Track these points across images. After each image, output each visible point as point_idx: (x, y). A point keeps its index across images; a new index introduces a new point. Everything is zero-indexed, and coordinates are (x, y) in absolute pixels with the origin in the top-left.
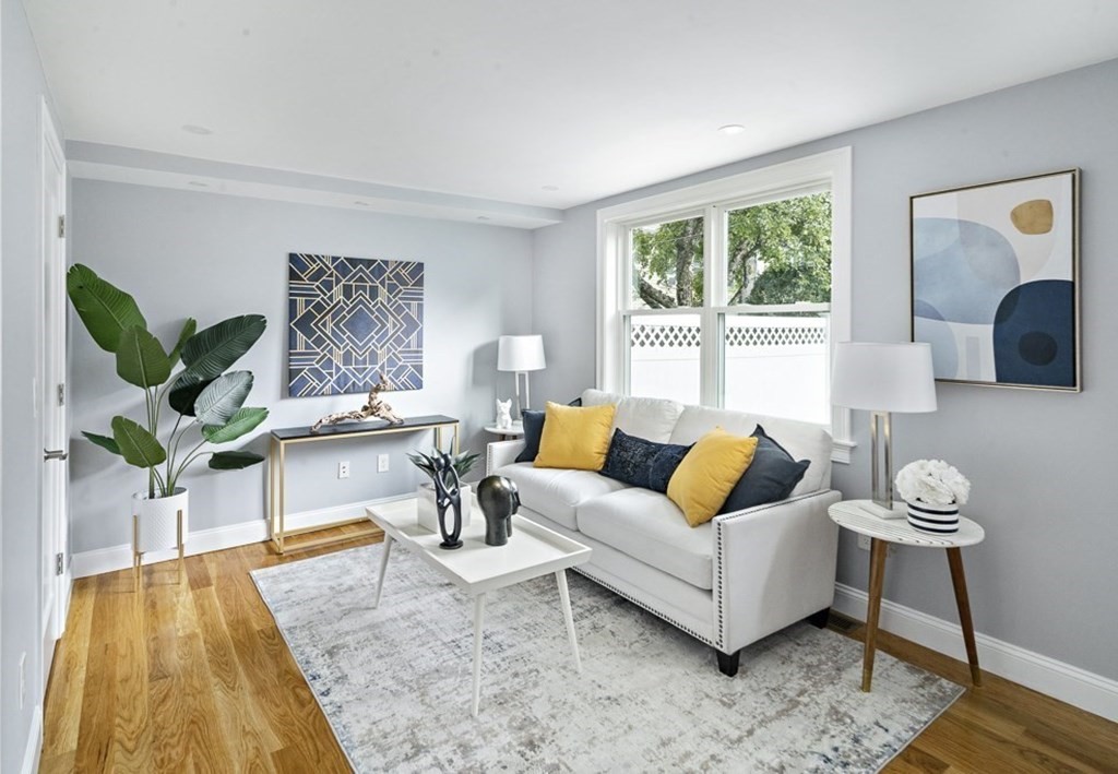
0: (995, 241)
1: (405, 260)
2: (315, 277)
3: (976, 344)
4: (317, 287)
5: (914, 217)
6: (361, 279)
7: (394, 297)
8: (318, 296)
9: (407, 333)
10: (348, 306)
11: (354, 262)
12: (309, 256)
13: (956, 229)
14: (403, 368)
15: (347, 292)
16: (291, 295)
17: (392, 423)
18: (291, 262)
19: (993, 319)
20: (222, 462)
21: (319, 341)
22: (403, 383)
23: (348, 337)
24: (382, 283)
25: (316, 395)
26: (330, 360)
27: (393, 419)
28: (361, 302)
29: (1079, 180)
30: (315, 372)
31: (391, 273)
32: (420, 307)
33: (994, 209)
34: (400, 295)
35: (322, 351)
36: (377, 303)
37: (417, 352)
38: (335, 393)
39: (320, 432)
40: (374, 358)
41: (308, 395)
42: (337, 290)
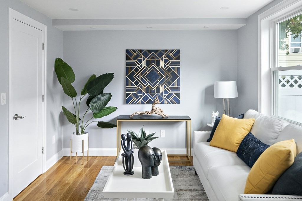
1: (172, 49)
2: (135, 58)
4: (136, 62)
6: (153, 58)
7: (167, 65)
8: (136, 65)
9: (173, 80)
10: (148, 69)
11: (150, 51)
12: (133, 50)
14: (171, 94)
15: (148, 63)
16: (127, 65)
17: (163, 117)
18: (127, 53)
20: (102, 125)
21: (137, 83)
22: (171, 101)
23: (148, 81)
24: (162, 59)
25: (135, 103)
26: (141, 91)
27: (163, 116)
28: (153, 67)
30: (135, 95)
31: (165, 55)
32: (179, 69)
34: (169, 64)
35: (138, 86)
36: (160, 67)
37: (177, 88)
38: (142, 103)
39: (133, 118)
40: (158, 90)
41: (133, 103)
42: (144, 63)
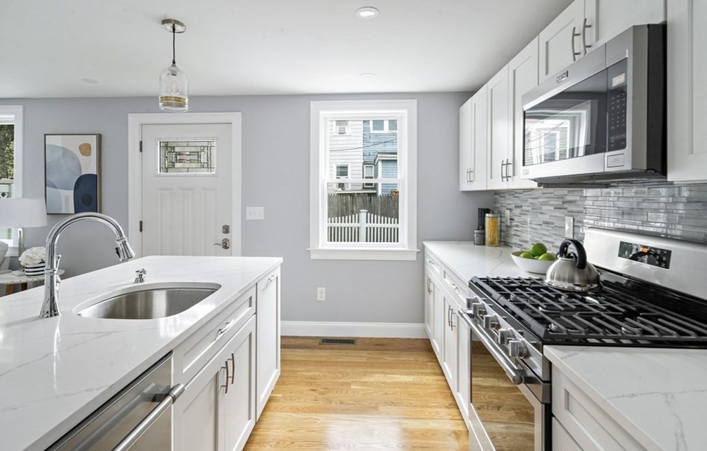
0: (74, 158)
3: (66, 199)
5: (47, 143)
13: (61, 151)
19: (73, 188)
29: (100, 137)
33: (74, 144)
